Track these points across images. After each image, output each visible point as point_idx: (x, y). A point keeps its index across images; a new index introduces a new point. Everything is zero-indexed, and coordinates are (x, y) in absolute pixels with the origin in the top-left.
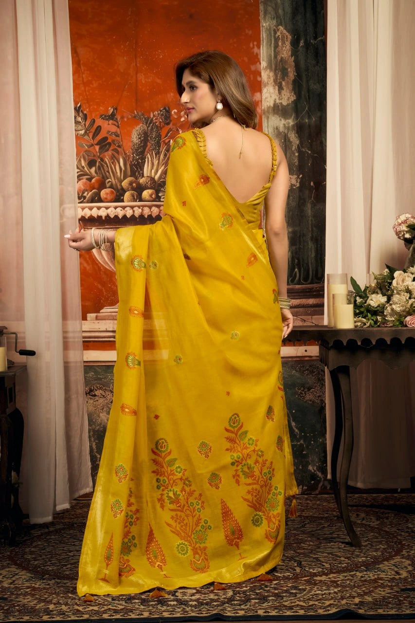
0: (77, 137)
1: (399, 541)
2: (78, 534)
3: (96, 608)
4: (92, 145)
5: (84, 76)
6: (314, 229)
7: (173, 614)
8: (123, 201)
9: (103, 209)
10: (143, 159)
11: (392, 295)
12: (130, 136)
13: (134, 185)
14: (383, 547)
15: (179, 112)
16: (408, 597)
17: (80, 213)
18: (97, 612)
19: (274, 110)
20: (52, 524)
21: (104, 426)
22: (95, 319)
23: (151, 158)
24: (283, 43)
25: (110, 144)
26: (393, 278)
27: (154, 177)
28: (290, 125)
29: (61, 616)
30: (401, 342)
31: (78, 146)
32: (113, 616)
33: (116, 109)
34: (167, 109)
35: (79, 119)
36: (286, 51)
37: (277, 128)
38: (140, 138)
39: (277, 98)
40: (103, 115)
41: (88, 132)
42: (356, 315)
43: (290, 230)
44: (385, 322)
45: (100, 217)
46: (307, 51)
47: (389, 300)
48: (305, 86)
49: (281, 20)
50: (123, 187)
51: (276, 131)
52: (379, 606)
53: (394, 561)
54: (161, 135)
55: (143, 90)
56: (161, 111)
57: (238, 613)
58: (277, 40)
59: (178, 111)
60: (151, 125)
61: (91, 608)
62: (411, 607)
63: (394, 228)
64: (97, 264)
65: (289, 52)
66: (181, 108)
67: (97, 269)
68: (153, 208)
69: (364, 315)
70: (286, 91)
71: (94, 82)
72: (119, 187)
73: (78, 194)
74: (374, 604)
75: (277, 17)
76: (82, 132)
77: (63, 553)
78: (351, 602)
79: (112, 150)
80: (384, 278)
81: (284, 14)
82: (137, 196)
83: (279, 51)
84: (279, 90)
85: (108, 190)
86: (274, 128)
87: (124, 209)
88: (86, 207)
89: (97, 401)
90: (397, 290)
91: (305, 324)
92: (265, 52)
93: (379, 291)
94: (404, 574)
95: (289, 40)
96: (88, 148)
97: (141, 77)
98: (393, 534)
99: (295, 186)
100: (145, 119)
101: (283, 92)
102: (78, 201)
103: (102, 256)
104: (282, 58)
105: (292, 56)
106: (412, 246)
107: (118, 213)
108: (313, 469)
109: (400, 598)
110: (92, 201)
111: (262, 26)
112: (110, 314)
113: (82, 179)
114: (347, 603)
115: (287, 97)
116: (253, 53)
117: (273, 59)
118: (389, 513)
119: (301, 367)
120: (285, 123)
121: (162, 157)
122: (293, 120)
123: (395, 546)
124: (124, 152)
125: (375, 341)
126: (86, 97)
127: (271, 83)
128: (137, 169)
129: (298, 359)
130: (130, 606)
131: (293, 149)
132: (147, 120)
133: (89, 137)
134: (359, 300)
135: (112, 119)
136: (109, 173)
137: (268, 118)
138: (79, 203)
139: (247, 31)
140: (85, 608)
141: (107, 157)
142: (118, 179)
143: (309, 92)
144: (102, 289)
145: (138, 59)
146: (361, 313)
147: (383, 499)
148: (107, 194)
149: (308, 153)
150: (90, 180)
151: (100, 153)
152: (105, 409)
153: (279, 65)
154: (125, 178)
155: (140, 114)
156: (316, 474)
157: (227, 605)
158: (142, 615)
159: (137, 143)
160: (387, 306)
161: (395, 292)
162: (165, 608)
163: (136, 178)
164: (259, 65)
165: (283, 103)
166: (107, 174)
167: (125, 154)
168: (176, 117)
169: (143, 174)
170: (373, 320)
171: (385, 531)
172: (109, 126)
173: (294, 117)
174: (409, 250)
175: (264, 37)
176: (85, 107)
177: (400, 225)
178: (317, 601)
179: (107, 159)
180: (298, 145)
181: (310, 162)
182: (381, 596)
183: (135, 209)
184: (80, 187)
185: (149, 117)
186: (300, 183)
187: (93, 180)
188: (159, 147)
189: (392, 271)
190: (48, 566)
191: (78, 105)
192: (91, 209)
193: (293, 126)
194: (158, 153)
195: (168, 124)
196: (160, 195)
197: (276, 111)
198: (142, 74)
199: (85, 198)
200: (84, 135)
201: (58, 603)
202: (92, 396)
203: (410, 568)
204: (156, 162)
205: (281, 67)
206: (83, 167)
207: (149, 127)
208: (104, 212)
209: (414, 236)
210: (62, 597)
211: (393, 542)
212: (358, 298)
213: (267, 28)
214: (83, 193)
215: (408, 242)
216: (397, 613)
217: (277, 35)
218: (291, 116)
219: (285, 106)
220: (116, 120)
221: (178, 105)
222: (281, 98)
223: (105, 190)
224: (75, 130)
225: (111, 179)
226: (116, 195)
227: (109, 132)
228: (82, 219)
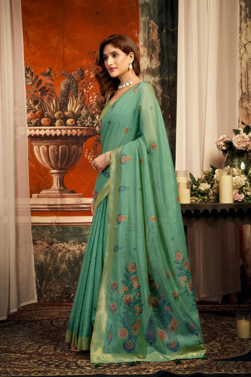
0: (27, 86)
1: (215, 332)
2: (22, 327)
3: (27, 370)
4: (36, 91)
5: (32, 49)
7: (74, 374)
8: (55, 126)
9: (43, 130)
10: (67, 100)
11: (213, 184)
12: (60, 86)
13: (62, 116)
14: (205, 335)
15: (90, 72)
16: (216, 364)
17: (29, 133)
18: (28, 372)
19: (147, 72)
20: (7, 321)
21: (41, 262)
22: (37, 197)
23: (72, 100)
24: (153, 30)
25: (47, 91)
26: (215, 174)
27: (74, 111)
28: (157, 81)
29: (6, 374)
30: (218, 211)
31: (28, 92)
32: (37, 374)
33: (51, 69)
34: (82, 70)
35: (29, 75)
36: (155, 35)
38: (65, 88)
39: (149, 64)
40: (43, 73)
41: (34, 83)
42: (192, 195)
44: (209, 200)
45: (40, 135)
46: (168, 36)
47: (212, 186)
48: (166, 57)
49: (152, 17)
50: (55, 117)
52: (198, 369)
53: (211, 343)
54: (78, 86)
55: (68, 58)
56: (78, 71)
57: (113, 373)
58: (149, 29)
60: (73, 79)
61: (25, 370)
62: (217, 370)
63: (216, 143)
64: (39, 164)
65: (156, 36)
66: (91, 69)
67: (38, 166)
68: (73, 130)
69: (197, 195)
70: (155, 60)
71: (38, 53)
72: (53, 117)
73: (28, 121)
74: (196, 368)
75: (150, 15)
76: (30, 83)
77: (12, 338)
78: (181, 367)
79: (49, 94)
80: (209, 173)
81: (154, 13)
82: (63, 123)
83: (150, 36)
84: (150, 59)
85: (46, 119)
87: (55, 131)
88: (32, 129)
89: (38, 247)
90: (216, 181)
92: (142, 36)
93: (206, 181)
94: (216, 351)
95: (157, 29)
96: (34, 93)
97: (67, 50)
98: (212, 328)
100: (69, 76)
101: (153, 61)
102: (27, 125)
103: (42, 159)
104: (152, 39)
105: (158, 39)
106: (227, 154)
107: (52, 133)
109: (212, 365)
110: (36, 125)
111: (141, 20)
112: (46, 194)
113: (30, 112)
114: (179, 368)
115: (155, 64)
116: (135, 36)
117: (147, 40)
118: (211, 316)
120: (154, 79)
121: (79, 99)
122: (159, 78)
123: (213, 335)
124: (56, 95)
125: (202, 211)
126: (33, 62)
127: (146, 55)
128: (64, 106)
130: (48, 369)
131: (158, 96)
132: (70, 76)
133: (35, 86)
134: (194, 187)
135: (49, 76)
136: (46, 108)
137: (143, 76)
138: (28, 126)
139: (131, 23)
140: (21, 370)
141: (45, 99)
142: (52, 112)
143: (168, 61)
144: (42, 179)
145: (65, 39)
146: (195, 194)
147: (209, 308)
148: (45, 121)
149: (167, 98)
150: (35, 112)
151: (41, 96)
152: (42, 252)
153: (151, 44)
154: (56, 112)
155: (66, 72)
157: (107, 368)
158: (55, 374)
159: (63, 91)
160: (210, 190)
161: (215, 182)
162: (69, 370)
163: (63, 112)
164: (138, 44)
165: (153, 68)
166: (45, 109)
167: (57, 97)
168: (87, 75)
169: (67, 109)
170: (202, 198)
171: (208, 326)
172: (47, 80)
173: (159, 76)
174: (225, 157)
175: (142, 26)
176: (32, 68)
177: (220, 141)
178: (161, 366)
180: (161, 93)
181: (169, 103)
182: (200, 364)
183: (62, 130)
184: (29, 117)
185: (71, 75)
187: (37, 113)
188: (77, 93)
189: (214, 169)
190: (2, 345)
191: (28, 67)
192: (35, 130)
193: (159, 81)
194: (76, 97)
195: (83, 79)
196: (77, 122)
197: (148, 72)
198: (67, 48)
199: (31, 123)
200: (31, 85)
201: (5, 367)
202: (35, 244)
203: (220, 348)
204: (75, 102)
205: (152, 46)
206: (31, 105)
207: (71, 80)
208: (43, 132)
209: (228, 148)
210: (8, 363)
211: (211, 333)
212: (194, 186)
213: (143, 21)
214: (31, 120)
215: (224, 152)
216: (209, 373)
217: (149, 26)
218: (157, 76)
219: (154, 69)
220: (51, 76)
221: (89, 68)
222: (151, 64)
223: (44, 119)
224: (26, 82)
225: (48, 112)
226: (51, 122)
227: (46, 83)
228: (30, 136)
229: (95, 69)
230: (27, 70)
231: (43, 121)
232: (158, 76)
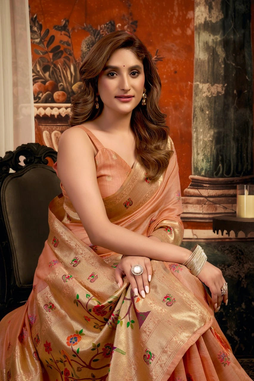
0: (33, 44)
4: (47, 52)
6: (236, 130)
9: (56, 109)
12: (80, 46)
17: (35, 112)
19: (204, 27)
25: (62, 52)
28: (218, 40)
33: (68, 21)
34: (113, 23)
35: (35, 29)
37: (207, 43)
38: (88, 48)
39: (207, 16)
40: (56, 26)
41: (43, 40)
43: (216, 131)
45: (52, 116)
48: (231, 6)
50: (73, 90)
51: (205, 45)
55: (92, 5)
56: (107, 24)
59: (122, 25)
60: (99, 36)
66: (125, 22)
70: (216, 11)
72: (70, 90)
73: (34, 95)
76: (38, 40)
79: (64, 57)
84: (209, 9)
85: (60, 93)
86: (204, 43)
88: (41, 107)
91: (226, 211)
96: (43, 54)
99: (220, 93)
100: (93, 31)
101: (213, 11)
102: (33, 101)
107: (68, 113)
108: (231, 334)
110: (46, 101)
113: (38, 82)
115: (216, 16)
119: (222, 247)
120: (214, 38)
122: (221, 37)
124: (75, 59)
126: (41, 9)
127: (203, 3)
129: (220, 240)
131: (220, 61)
132: (95, 32)
133: (44, 45)
135: (64, 30)
136: (61, 76)
137: (199, 34)
138: (35, 103)
141: (60, 63)
142: (69, 83)
143: (235, 12)
148: (59, 96)
149: (232, 65)
150: (44, 83)
151: (54, 60)
154: (75, 82)
155: (89, 26)
156: (234, 337)
159: (86, 52)
165: (213, 21)
166: (60, 78)
167: (76, 61)
172: (61, 36)
176: (40, 18)
179: (60, 65)
180: (224, 58)
181: (234, 73)
184: (36, 89)
185: (96, 30)
186: (225, 91)
187: (47, 84)
191: (35, 16)
192: (45, 108)
193: (220, 41)
197: (206, 28)
199: (40, 98)
200: (39, 43)
206: (38, 72)
207: (96, 38)
208: (56, 111)
214: (38, 94)
218: (219, 32)
219: (214, 24)
220: (68, 32)
221: (122, 20)
222: (210, 16)
223: (57, 92)
224: (31, 38)
225: (63, 83)
226: (67, 97)
227: (61, 41)
228: (37, 117)
229: (131, 22)
230: (33, 21)
231: (56, 95)
232: (220, 34)
